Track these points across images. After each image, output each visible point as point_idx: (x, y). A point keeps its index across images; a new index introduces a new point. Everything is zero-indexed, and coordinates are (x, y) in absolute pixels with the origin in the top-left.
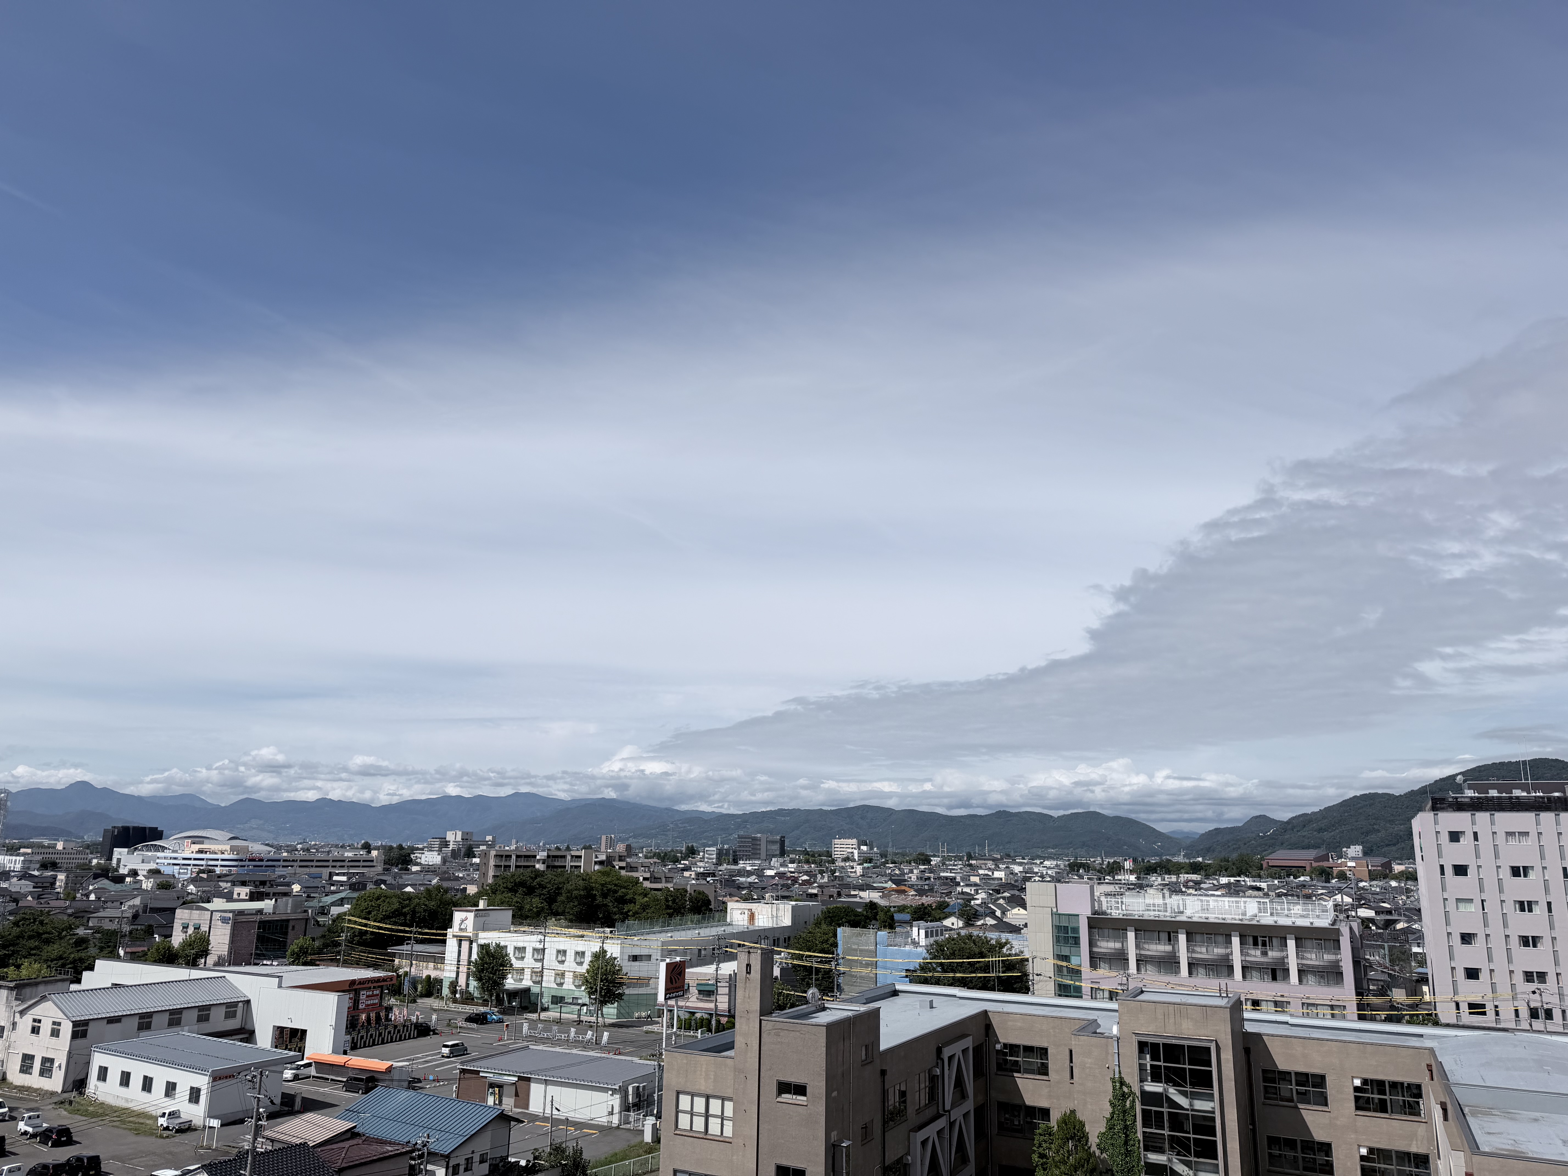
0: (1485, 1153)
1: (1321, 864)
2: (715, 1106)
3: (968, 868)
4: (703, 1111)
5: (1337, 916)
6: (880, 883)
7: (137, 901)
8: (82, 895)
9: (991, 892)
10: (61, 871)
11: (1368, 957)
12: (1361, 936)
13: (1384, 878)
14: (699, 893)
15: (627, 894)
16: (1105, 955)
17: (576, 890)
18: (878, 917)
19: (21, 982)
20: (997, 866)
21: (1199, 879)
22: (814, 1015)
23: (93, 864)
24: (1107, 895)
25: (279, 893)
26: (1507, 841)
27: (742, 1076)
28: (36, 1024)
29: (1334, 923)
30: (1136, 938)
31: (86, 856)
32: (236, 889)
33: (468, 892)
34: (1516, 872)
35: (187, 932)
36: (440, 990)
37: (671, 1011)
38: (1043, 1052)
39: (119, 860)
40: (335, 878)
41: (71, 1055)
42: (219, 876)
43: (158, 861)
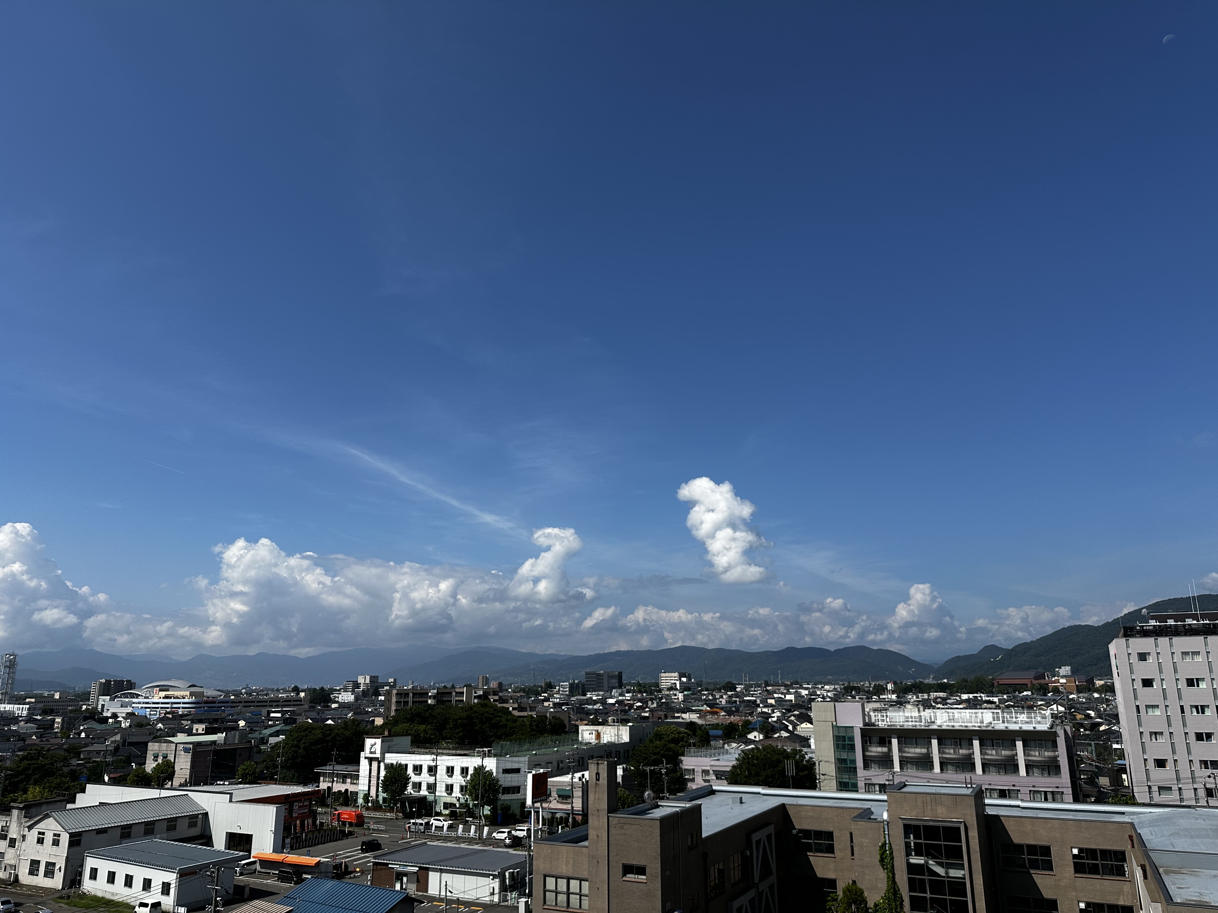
0: (1178, 903)
1: (1039, 681)
2: (574, 885)
3: (766, 693)
4: (565, 890)
5: (1054, 722)
6: (698, 706)
7: (118, 737)
8: (75, 734)
9: (784, 711)
10: (58, 716)
11: (1079, 753)
12: (1073, 736)
13: (1088, 691)
14: (557, 719)
15: (501, 721)
16: (875, 758)
17: (459, 719)
18: (697, 734)
19: (29, 803)
20: (788, 690)
21: (945, 696)
22: (650, 812)
23: (83, 709)
24: (875, 710)
25: (228, 728)
26: (1183, 659)
27: (595, 861)
28: (41, 836)
29: (1052, 727)
30: (899, 743)
31: (77, 703)
32: (194, 725)
33: (376, 723)
34: (1191, 683)
35: (157, 761)
36: (356, 801)
37: (537, 813)
38: (829, 835)
39: (103, 706)
40: (272, 715)
41: (69, 860)
42: (182, 716)
43: (133, 705)
